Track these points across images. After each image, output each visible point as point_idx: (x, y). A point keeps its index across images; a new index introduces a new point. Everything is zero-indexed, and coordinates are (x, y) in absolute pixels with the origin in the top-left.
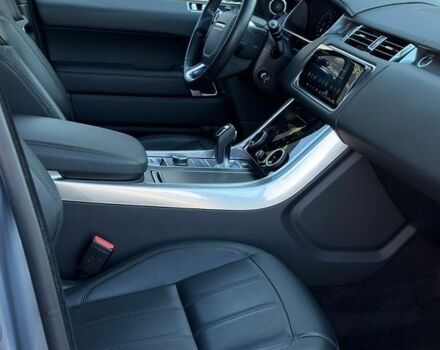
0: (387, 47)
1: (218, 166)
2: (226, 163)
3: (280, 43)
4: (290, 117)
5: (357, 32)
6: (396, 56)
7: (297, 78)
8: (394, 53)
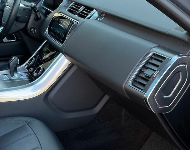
0: (84, 12)
1: (12, 78)
2: (16, 76)
3: (38, 13)
4: (45, 49)
5: (72, 5)
6: (88, 16)
7: (47, 30)
8: (87, 15)
